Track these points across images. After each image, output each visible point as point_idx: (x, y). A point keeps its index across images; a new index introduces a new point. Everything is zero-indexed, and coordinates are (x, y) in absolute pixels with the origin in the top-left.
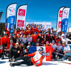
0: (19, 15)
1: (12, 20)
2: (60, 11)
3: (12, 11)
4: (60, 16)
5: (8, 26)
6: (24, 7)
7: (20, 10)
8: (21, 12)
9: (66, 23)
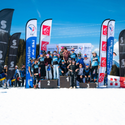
0: (43, 34)
1: (34, 43)
2: (104, 26)
3: (33, 30)
4: (104, 34)
5: (29, 51)
6: (49, 23)
7: (45, 27)
8: (45, 30)
9: (112, 43)
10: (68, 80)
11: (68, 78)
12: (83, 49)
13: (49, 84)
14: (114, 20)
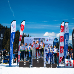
9: (67, 37)
10: (38, 62)
11: (38, 61)
13: (25, 64)
14: (68, 22)
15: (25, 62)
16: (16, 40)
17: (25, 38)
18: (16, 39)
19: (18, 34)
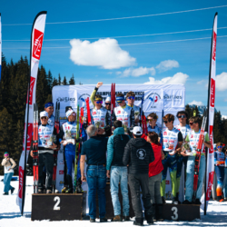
12: (160, 101)
13: (56, 208)
15: (57, 198)
16: (16, 105)
17: (57, 92)
18: (18, 100)
19: (23, 77)
